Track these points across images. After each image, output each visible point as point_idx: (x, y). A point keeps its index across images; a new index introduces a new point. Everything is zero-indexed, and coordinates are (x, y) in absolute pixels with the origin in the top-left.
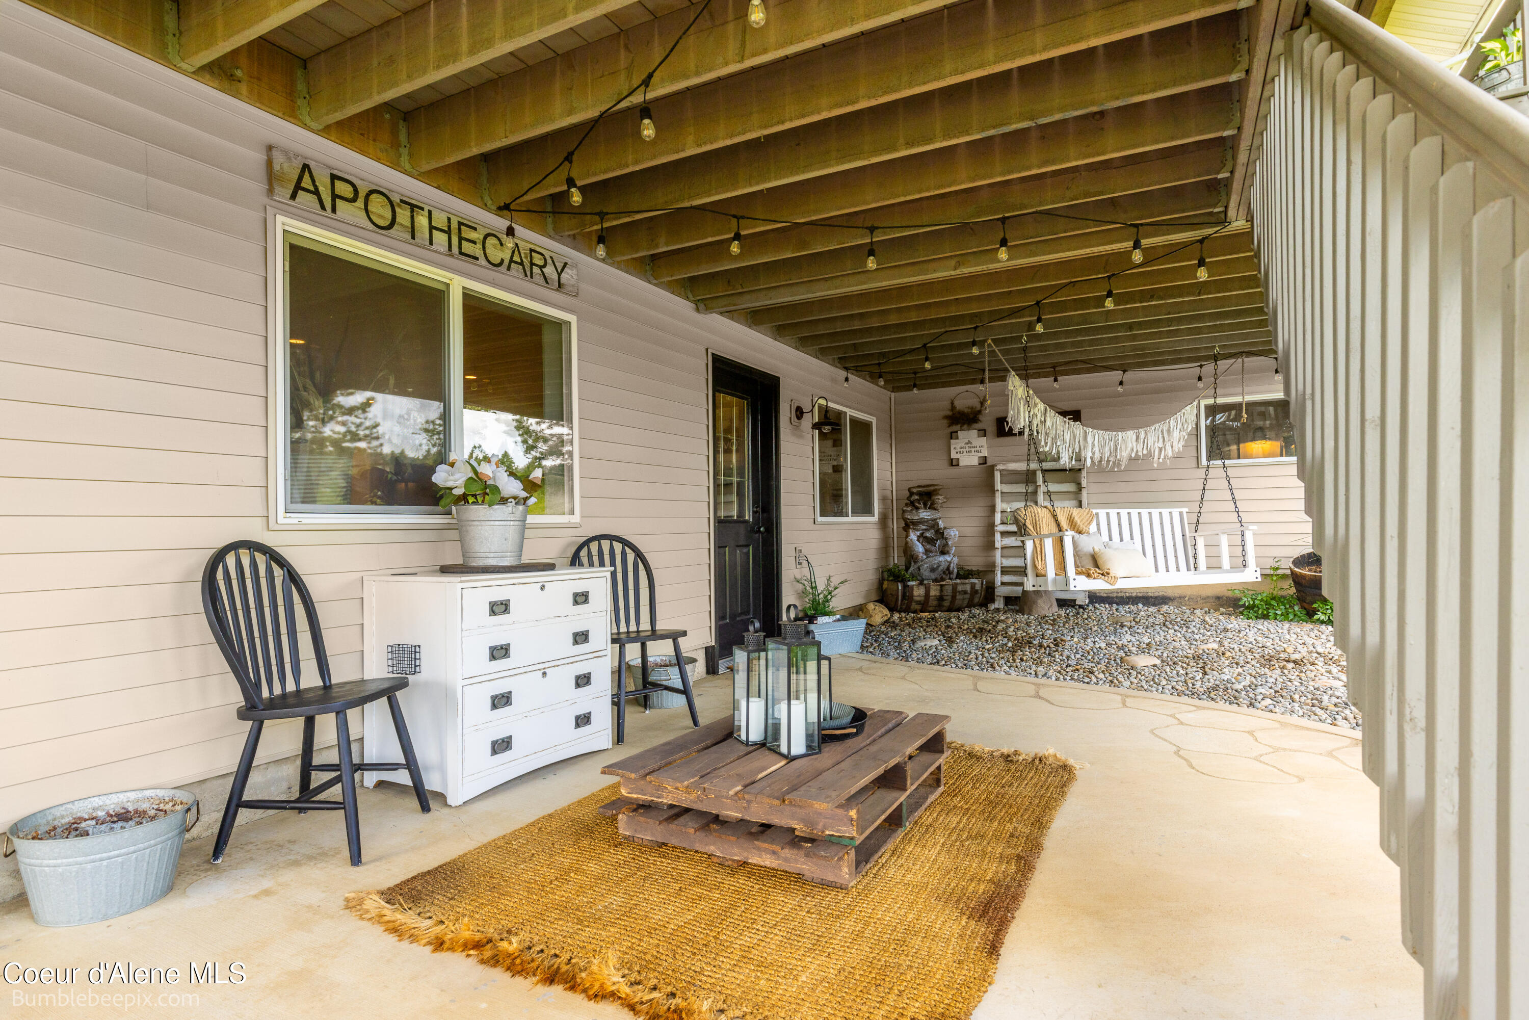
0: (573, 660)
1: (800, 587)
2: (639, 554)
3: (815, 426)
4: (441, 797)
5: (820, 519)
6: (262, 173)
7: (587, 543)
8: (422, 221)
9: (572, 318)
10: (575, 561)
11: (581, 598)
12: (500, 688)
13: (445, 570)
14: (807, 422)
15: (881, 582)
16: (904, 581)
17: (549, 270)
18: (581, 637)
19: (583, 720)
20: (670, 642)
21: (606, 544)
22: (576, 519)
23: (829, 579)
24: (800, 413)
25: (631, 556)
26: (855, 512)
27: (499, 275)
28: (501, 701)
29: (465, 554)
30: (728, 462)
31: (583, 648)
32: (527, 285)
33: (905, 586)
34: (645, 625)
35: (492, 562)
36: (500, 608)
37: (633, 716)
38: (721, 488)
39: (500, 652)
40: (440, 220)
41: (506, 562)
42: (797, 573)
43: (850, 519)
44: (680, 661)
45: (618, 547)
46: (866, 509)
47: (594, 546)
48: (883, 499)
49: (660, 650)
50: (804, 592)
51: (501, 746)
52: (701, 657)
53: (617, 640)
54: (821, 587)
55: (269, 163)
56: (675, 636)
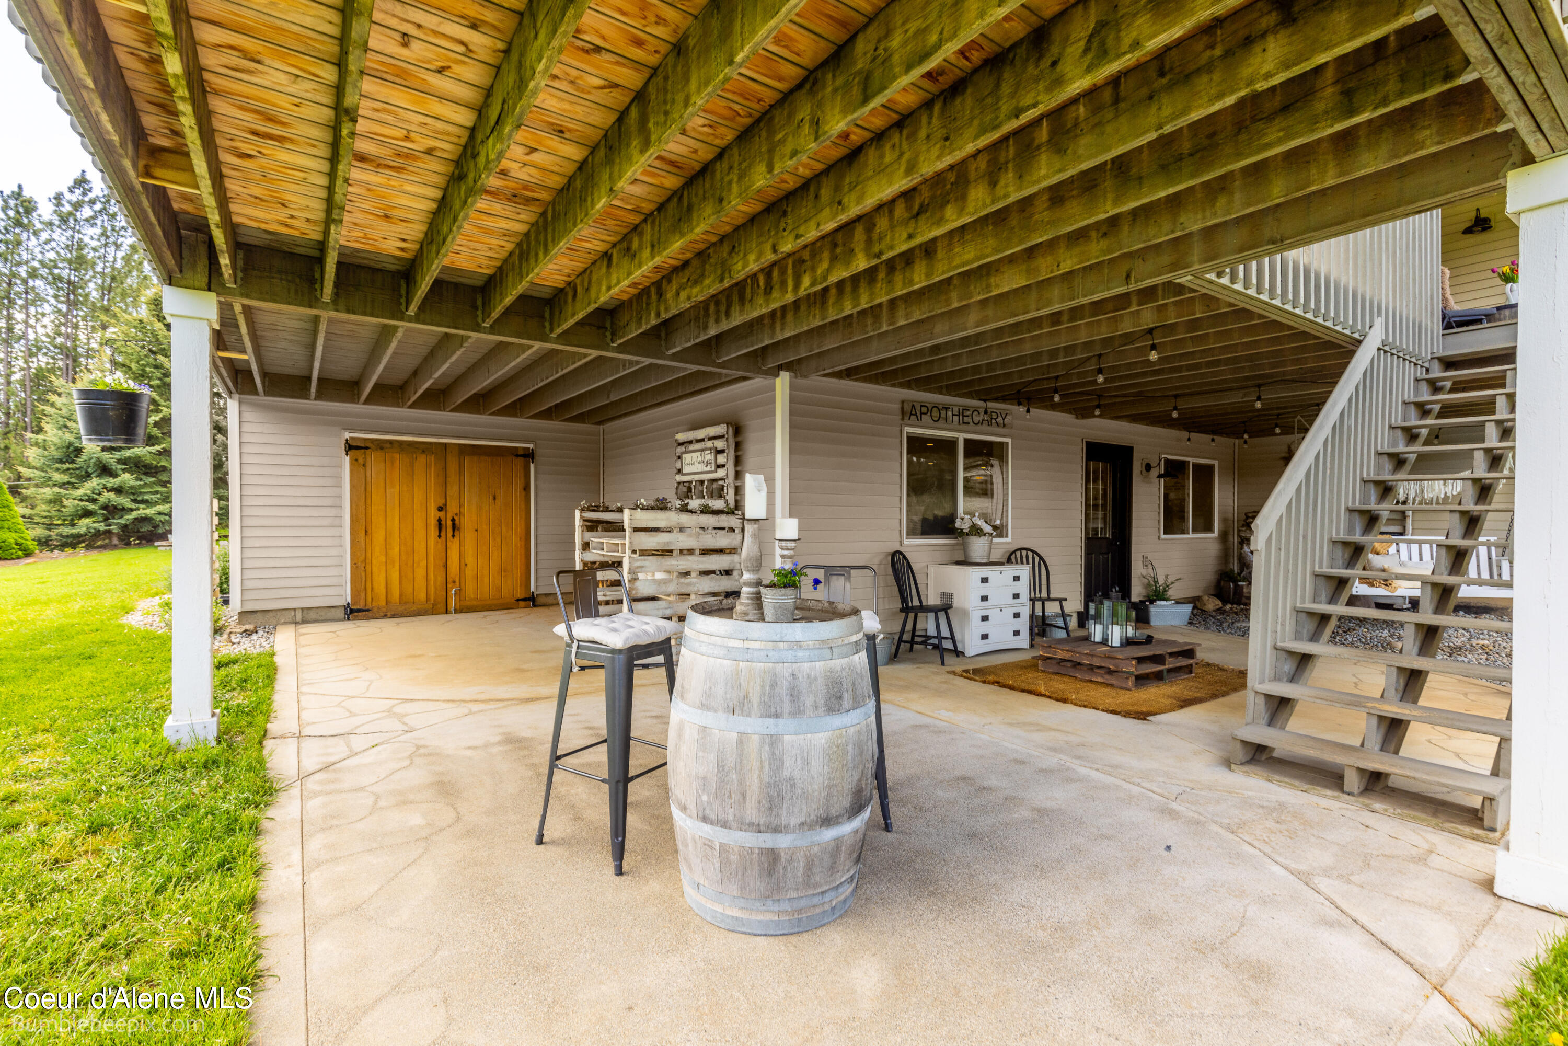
0: (1013, 606)
1: (1146, 581)
2: (1041, 558)
3: (1160, 476)
4: (963, 653)
5: (1163, 536)
6: (899, 412)
7: (1015, 552)
8: (950, 413)
9: (1009, 440)
10: (1009, 561)
11: (1016, 579)
12: (985, 613)
13: (958, 563)
14: (1154, 473)
15: (1218, 583)
16: (1235, 582)
17: (1000, 420)
18: (1016, 596)
19: (1017, 633)
20: (1058, 603)
21: (1024, 553)
22: (1009, 540)
23: (1167, 576)
24: (1148, 467)
25: (1037, 559)
26: (1195, 530)
27: (979, 427)
28: (985, 618)
29: (966, 555)
30: (1096, 490)
31: (1016, 601)
32: (990, 429)
33: (1236, 586)
34: (1044, 595)
35: (978, 560)
36: (985, 580)
37: (1038, 640)
38: (1090, 507)
39: (985, 598)
40: (956, 410)
41: (984, 561)
42: (1144, 572)
43: (1191, 535)
44: (1063, 615)
45: (1030, 554)
46: (1209, 528)
47: (1018, 554)
48: (1224, 520)
49: (1052, 608)
50: (1149, 585)
51: (985, 637)
52: (1075, 617)
53: (1033, 600)
54: (1161, 582)
55: (902, 408)
56: (1061, 601)
